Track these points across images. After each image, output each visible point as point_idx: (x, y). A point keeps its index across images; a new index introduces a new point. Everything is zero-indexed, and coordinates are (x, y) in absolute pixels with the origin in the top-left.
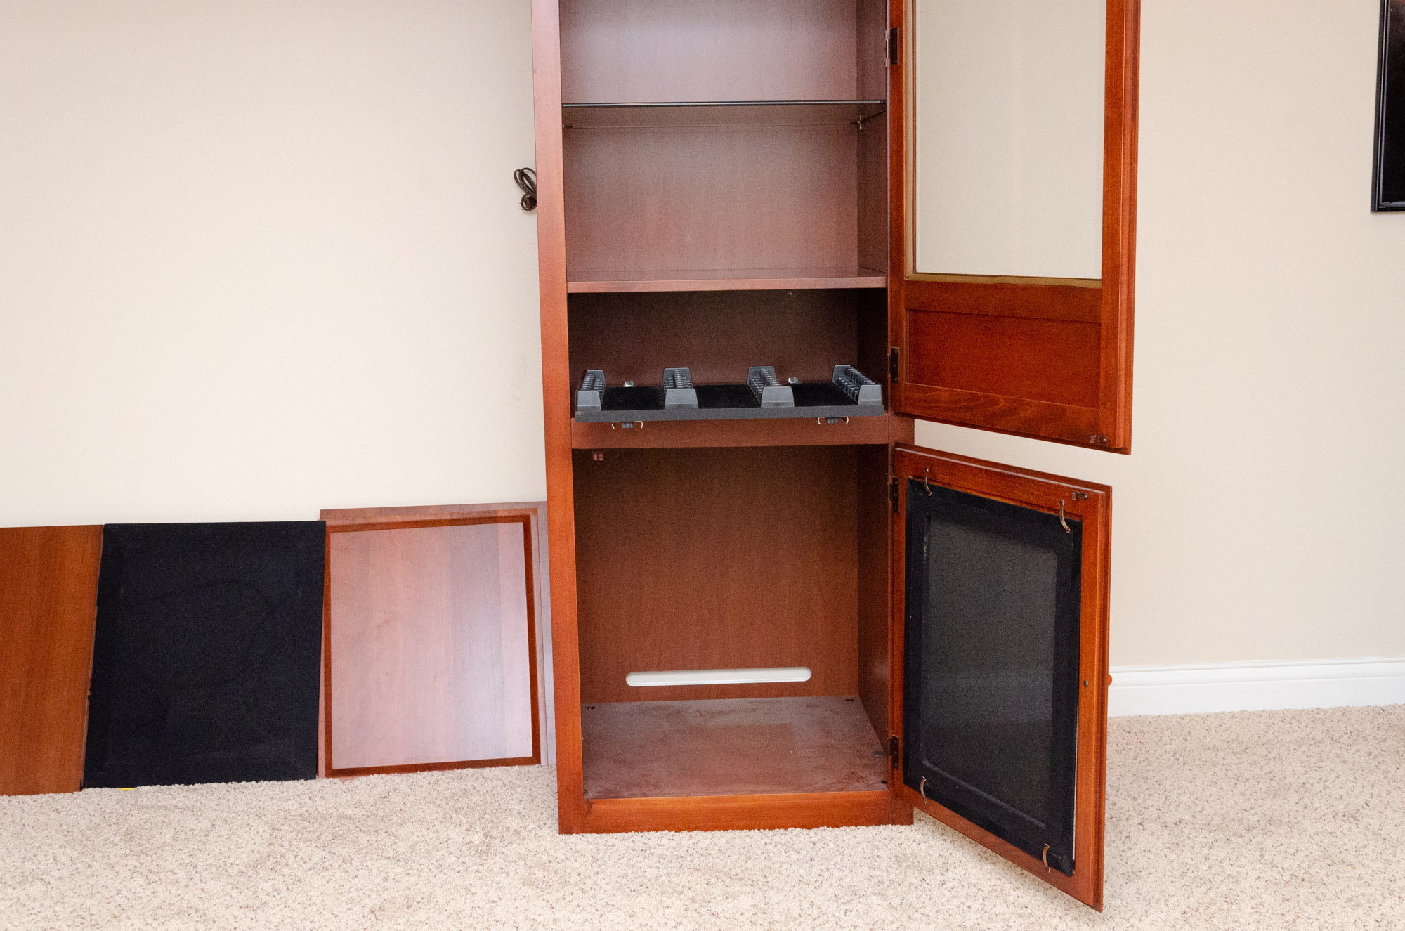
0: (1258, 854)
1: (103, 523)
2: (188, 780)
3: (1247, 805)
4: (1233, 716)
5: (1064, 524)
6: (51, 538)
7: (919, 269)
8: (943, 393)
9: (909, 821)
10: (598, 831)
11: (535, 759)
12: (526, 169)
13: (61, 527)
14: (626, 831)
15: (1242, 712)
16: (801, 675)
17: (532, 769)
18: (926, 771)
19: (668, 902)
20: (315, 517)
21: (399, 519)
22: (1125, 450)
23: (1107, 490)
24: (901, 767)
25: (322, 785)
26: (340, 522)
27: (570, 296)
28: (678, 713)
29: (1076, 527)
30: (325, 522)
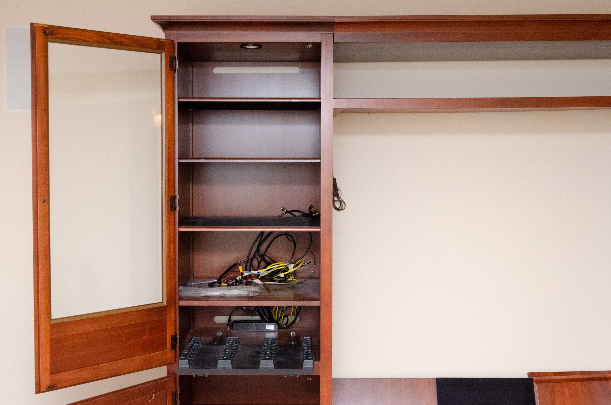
1: (436, 377)
21: (563, 377)
26: (538, 379)
30: (532, 378)
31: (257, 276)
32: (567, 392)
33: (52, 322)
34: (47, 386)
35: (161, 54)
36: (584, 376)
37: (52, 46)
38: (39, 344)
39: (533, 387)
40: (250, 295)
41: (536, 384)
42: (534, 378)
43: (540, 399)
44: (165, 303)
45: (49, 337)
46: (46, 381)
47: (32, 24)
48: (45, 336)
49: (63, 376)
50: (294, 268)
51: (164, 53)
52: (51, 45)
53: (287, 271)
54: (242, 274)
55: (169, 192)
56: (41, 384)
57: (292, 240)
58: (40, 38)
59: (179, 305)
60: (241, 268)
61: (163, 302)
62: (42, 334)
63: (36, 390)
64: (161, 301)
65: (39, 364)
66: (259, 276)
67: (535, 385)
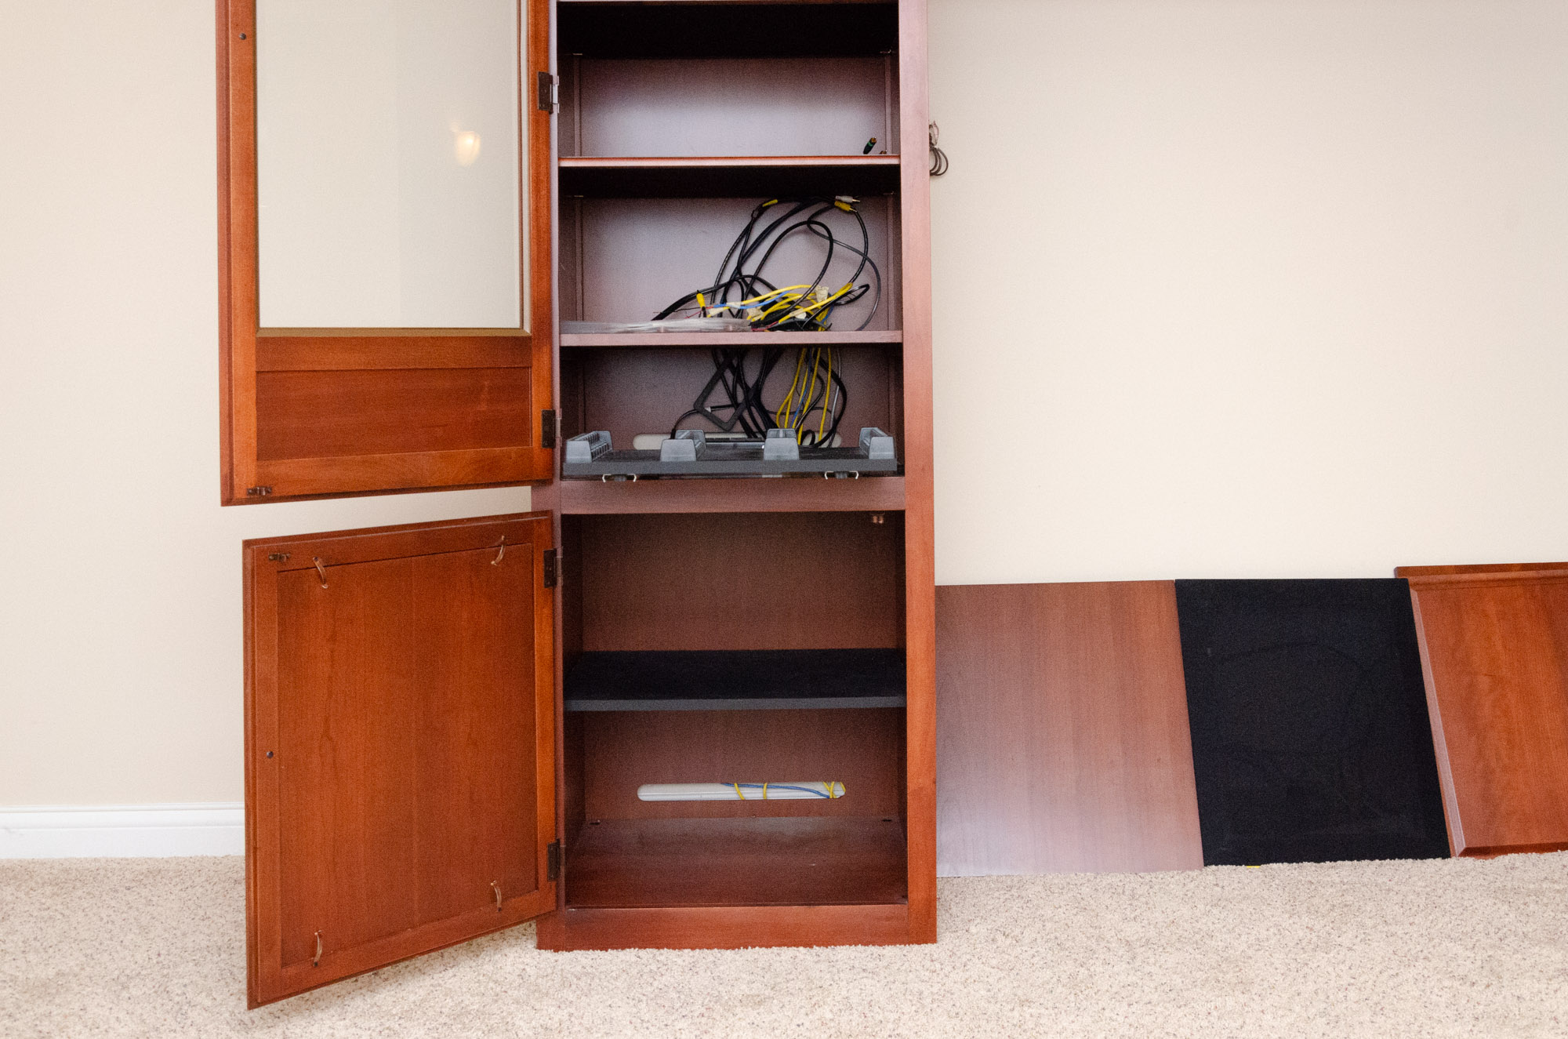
26: (1421, 580)
30: (1407, 580)
32: (1492, 609)
33: (260, 335)
34: (250, 487)
36: (1533, 574)
38: (230, 380)
39: (1410, 598)
41: (1416, 593)
42: (1411, 579)
43: (1426, 626)
44: (527, 329)
45: (254, 369)
46: (247, 475)
48: (245, 364)
49: (286, 468)
50: (829, 296)
55: (536, 62)
56: (236, 480)
57: (825, 232)
59: (560, 343)
61: (523, 328)
62: (236, 358)
63: (222, 495)
64: (517, 325)
65: (231, 434)
67: (1414, 596)
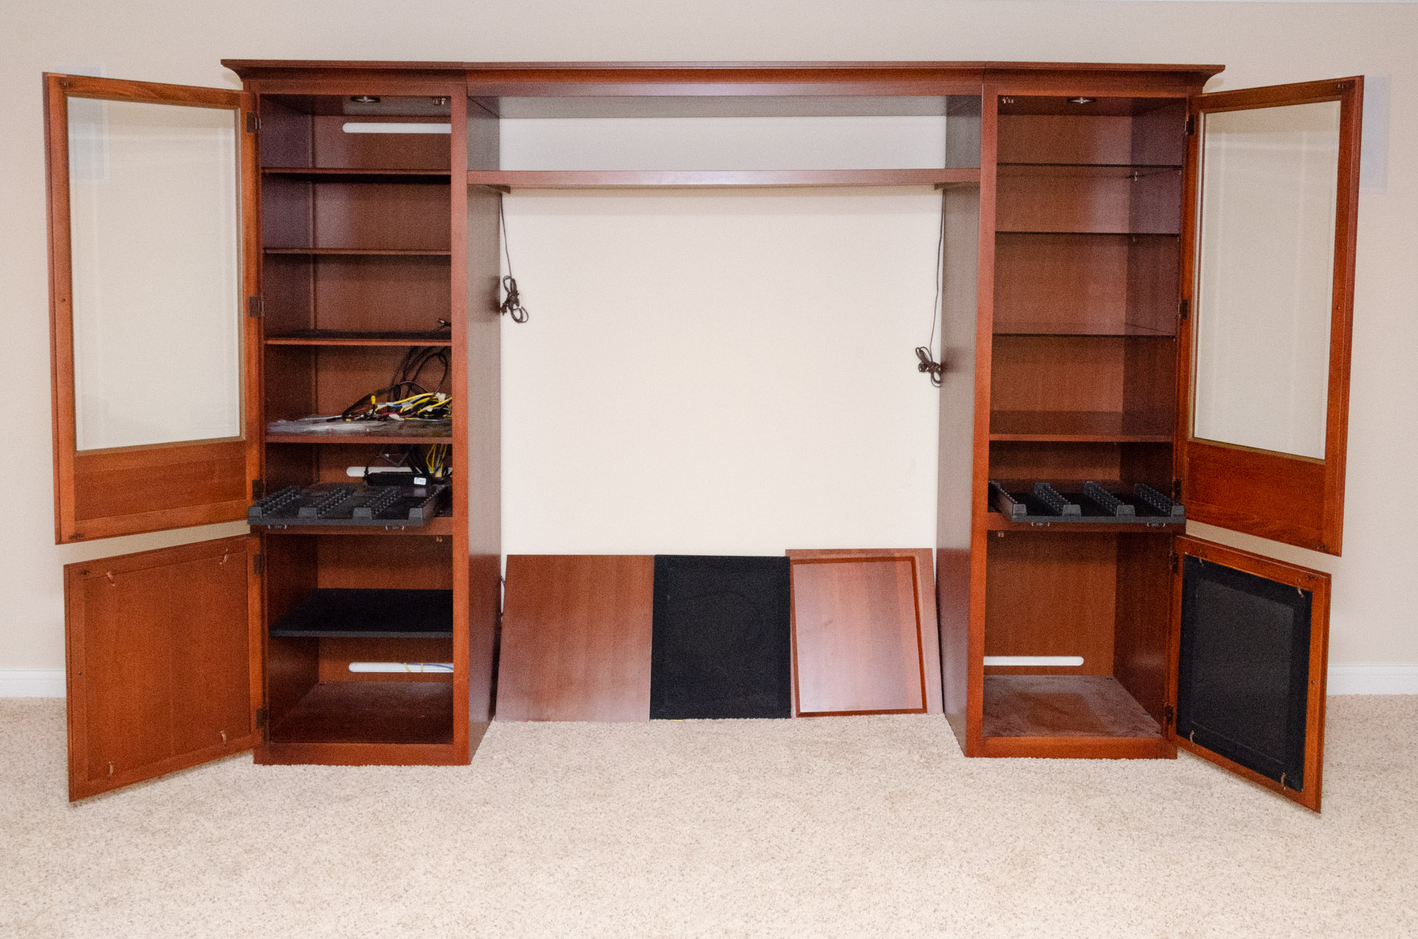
0: (1394, 785)
1: (654, 554)
2: (715, 716)
3: (1379, 755)
4: (1352, 698)
5: (1300, 592)
6: (622, 562)
7: (1196, 435)
8: (1213, 509)
9: (1175, 757)
10: (989, 756)
11: (924, 710)
12: (924, 347)
13: (628, 556)
14: (1006, 757)
15: (1357, 695)
16: (1077, 661)
17: (923, 716)
18: (1194, 727)
19: (1056, 799)
20: (783, 554)
21: (834, 556)
22: (1338, 554)
23: (1329, 576)
24: (1174, 725)
25: (794, 721)
26: (798, 558)
27: (991, 443)
28: (1005, 682)
29: (1308, 595)
30: (789, 557)
31: (397, 410)
33: (77, 455)
34: (70, 535)
35: (235, 109)
36: (863, 556)
37: (73, 101)
38: (59, 480)
40: (368, 430)
41: (796, 564)
42: (793, 557)
44: (244, 438)
45: (72, 474)
46: (69, 528)
47: (44, 74)
48: (68, 471)
49: (89, 524)
50: (446, 399)
51: (239, 109)
52: (71, 100)
53: (437, 403)
54: (374, 407)
55: (248, 291)
56: (63, 532)
57: (444, 361)
58: (55, 91)
59: (266, 441)
60: (373, 399)
61: (240, 437)
62: (63, 468)
63: (56, 540)
64: (238, 435)
65: (60, 507)
66: (400, 410)
67: (794, 565)
